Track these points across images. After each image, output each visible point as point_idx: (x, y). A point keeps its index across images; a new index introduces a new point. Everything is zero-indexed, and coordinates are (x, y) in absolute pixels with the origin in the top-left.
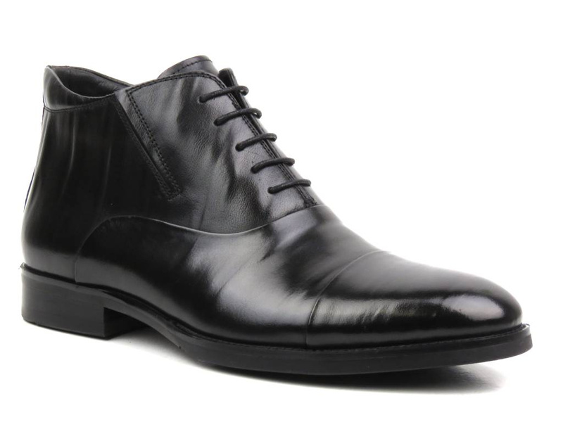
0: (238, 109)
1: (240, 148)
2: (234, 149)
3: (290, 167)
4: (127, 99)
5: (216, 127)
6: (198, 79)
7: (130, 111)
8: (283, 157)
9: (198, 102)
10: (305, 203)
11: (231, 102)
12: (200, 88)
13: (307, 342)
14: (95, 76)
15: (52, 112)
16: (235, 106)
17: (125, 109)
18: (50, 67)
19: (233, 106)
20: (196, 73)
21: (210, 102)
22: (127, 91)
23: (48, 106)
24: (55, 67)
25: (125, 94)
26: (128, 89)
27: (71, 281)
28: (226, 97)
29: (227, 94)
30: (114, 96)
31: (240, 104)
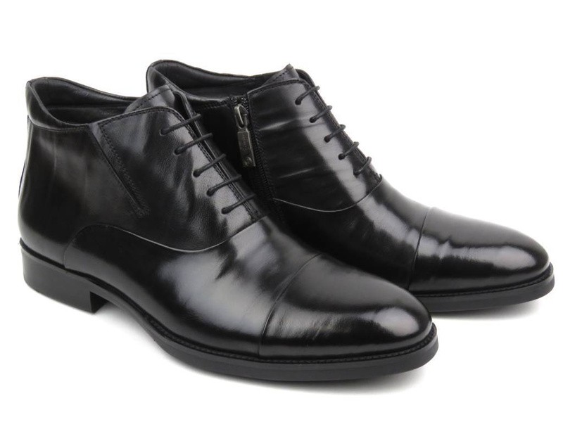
0: (194, 138)
1: (197, 174)
2: (192, 175)
4: (100, 131)
5: (177, 156)
6: (159, 113)
7: (102, 142)
10: (252, 219)
11: (188, 131)
12: (162, 121)
13: (260, 354)
16: (191, 135)
17: (99, 141)
19: (189, 135)
21: (171, 134)
22: (99, 124)
25: (97, 127)
26: (99, 122)
27: (61, 266)
28: (184, 128)
29: (184, 125)
30: (88, 127)
31: (195, 132)
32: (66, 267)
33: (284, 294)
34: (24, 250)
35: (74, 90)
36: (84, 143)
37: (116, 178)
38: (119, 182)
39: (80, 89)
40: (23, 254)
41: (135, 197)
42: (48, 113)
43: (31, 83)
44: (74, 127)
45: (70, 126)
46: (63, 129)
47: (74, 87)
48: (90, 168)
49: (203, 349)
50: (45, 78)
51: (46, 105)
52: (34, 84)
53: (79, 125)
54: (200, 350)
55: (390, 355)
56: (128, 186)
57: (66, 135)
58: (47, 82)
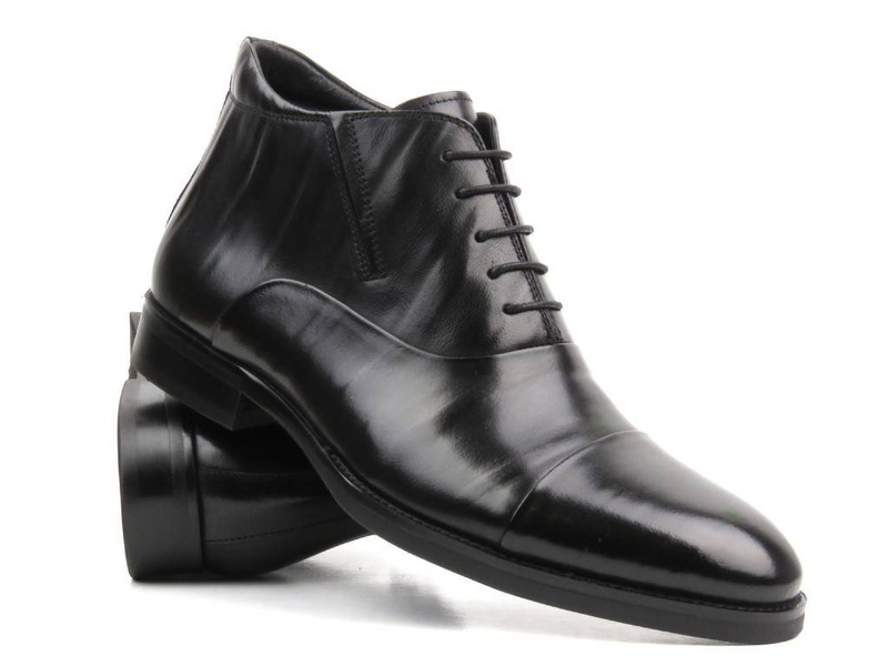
0: (492, 181)
1: (480, 238)
2: (472, 237)
3: (540, 277)
5: (457, 200)
8: (534, 261)
9: (441, 159)
10: (549, 336)
11: (485, 168)
12: (449, 140)
13: (503, 543)
14: (308, 66)
15: (238, 105)
16: (490, 176)
17: (339, 141)
18: (252, 40)
19: (486, 175)
20: (448, 116)
21: (457, 164)
22: (348, 115)
23: (235, 93)
24: (257, 40)
25: (343, 119)
26: (349, 112)
27: (207, 343)
28: (481, 162)
29: (483, 157)
30: (329, 116)
31: (497, 174)
32: (213, 344)
35: (313, 75)
39: (323, 76)
44: (304, 114)
45: (297, 113)
47: (315, 71)
53: (313, 113)
58: (275, 49)
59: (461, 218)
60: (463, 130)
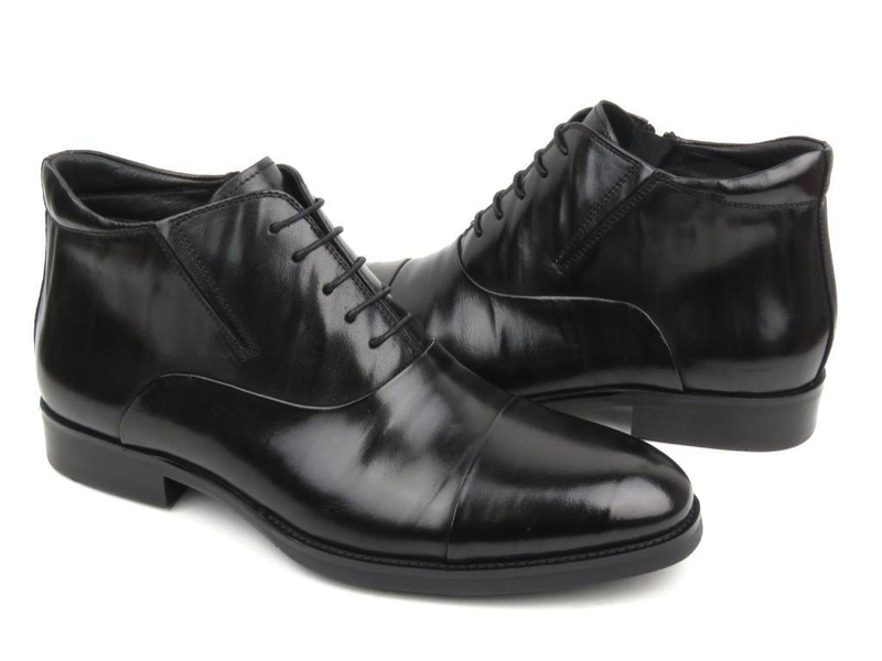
0: (318, 234)
1: (328, 290)
2: (320, 294)
5: (294, 264)
6: (264, 201)
9: (269, 233)
10: (413, 351)
11: (309, 226)
12: (269, 213)
13: (449, 557)
16: (315, 231)
19: (311, 232)
20: (261, 193)
21: (284, 232)
22: (172, 221)
25: (169, 226)
26: (172, 218)
27: (116, 441)
28: (303, 222)
29: (304, 217)
30: (155, 226)
31: (320, 226)
32: (123, 442)
33: (477, 464)
34: (49, 419)
35: (115, 169)
36: (147, 250)
37: (203, 304)
38: (207, 309)
39: (124, 166)
40: (47, 423)
41: (234, 330)
42: (82, 207)
43: (49, 160)
44: (129, 227)
45: (124, 227)
46: (112, 231)
47: (115, 165)
48: (157, 288)
49: (357, 556)
50: (68, 152)
51: (77, 193)
52: (53, 162)
53: (138, 224)
54: (353, 558)
55: (642, 545)
56: (222, 315)
57: (117, 240)
58: (72, 159)
59: (305, 280)
60: (279, 200)
